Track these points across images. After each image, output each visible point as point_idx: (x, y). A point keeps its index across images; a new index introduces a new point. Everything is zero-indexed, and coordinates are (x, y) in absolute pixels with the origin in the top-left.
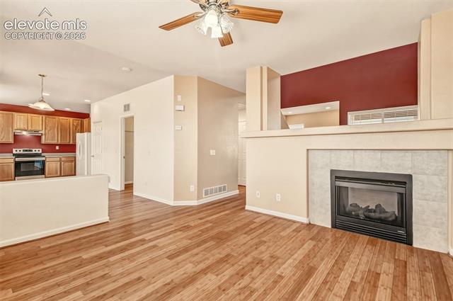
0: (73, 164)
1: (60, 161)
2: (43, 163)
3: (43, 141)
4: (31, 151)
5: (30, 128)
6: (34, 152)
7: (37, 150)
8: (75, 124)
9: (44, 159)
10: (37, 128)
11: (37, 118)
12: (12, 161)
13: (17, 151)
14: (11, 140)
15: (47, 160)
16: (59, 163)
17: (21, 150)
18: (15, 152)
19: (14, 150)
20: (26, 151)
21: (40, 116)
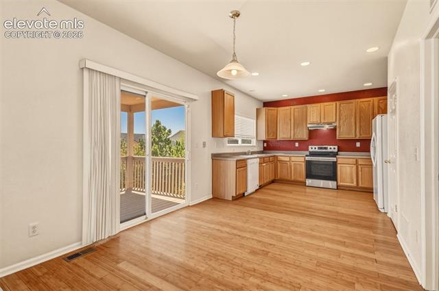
1: (357, 164)
2: (335, 165)
3: (337, 136)
4: (327, 148)
5: (323, 121)
6: (329, 150)
9: (335, 159)
10: (331, 120)
11: (331, 106)
12: (302, 159)
13: (313, 148)
14: (305, 137)
15: (339, 162)
16: (355, 166)
17: (317, 147)
18: (310, 150)
19: (310, 147)
20: (321, 148)
21: (334, 103)
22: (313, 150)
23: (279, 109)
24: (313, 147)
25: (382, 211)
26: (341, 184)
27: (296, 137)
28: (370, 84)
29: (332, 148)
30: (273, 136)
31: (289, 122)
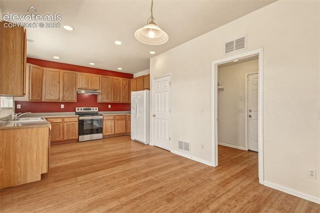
0: (124, 121)
1: (114, 119)
2: (101, 121)
3: (99, 100)
4: (90, 109)
5: (90, 88)
6: (92, 110)
7: (95, 108)
8: (124, 83)
9: (101, 117)
10: (96, 88)
11: (96, 77)
12: (76, 119)
13: (79, 110)
14: (75, 100)
15: (104, 119)
16: (113, 121)
17: (83, 108)
18: (77, 111)
19: (77, 109)
20: (86, 109)
21: (98, 76)
22: (80, 111)
23: (45, 69)
24: (80, 108)
25: (146, 144)
26: (106, 134)
27: (65, 99)
28: (121, 69)
29: (95, 109)
30: (38, 96)
31: (58, 84)
